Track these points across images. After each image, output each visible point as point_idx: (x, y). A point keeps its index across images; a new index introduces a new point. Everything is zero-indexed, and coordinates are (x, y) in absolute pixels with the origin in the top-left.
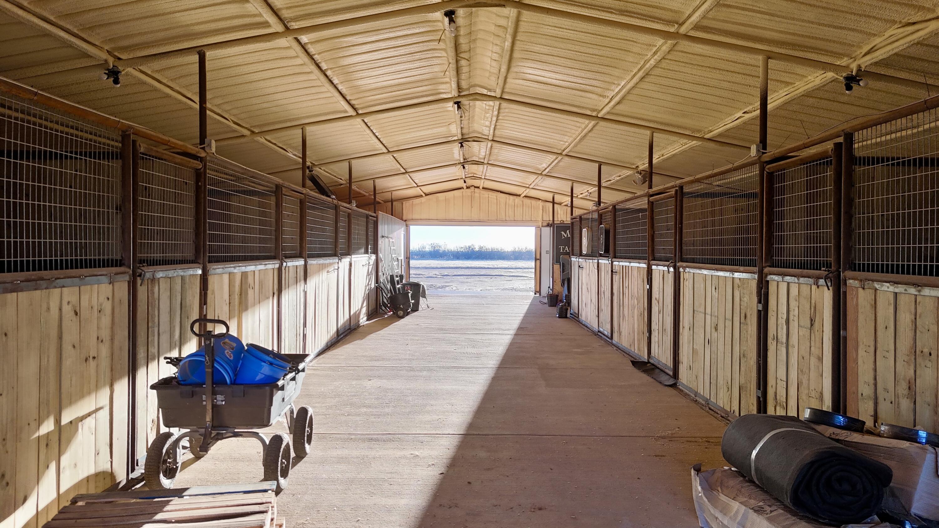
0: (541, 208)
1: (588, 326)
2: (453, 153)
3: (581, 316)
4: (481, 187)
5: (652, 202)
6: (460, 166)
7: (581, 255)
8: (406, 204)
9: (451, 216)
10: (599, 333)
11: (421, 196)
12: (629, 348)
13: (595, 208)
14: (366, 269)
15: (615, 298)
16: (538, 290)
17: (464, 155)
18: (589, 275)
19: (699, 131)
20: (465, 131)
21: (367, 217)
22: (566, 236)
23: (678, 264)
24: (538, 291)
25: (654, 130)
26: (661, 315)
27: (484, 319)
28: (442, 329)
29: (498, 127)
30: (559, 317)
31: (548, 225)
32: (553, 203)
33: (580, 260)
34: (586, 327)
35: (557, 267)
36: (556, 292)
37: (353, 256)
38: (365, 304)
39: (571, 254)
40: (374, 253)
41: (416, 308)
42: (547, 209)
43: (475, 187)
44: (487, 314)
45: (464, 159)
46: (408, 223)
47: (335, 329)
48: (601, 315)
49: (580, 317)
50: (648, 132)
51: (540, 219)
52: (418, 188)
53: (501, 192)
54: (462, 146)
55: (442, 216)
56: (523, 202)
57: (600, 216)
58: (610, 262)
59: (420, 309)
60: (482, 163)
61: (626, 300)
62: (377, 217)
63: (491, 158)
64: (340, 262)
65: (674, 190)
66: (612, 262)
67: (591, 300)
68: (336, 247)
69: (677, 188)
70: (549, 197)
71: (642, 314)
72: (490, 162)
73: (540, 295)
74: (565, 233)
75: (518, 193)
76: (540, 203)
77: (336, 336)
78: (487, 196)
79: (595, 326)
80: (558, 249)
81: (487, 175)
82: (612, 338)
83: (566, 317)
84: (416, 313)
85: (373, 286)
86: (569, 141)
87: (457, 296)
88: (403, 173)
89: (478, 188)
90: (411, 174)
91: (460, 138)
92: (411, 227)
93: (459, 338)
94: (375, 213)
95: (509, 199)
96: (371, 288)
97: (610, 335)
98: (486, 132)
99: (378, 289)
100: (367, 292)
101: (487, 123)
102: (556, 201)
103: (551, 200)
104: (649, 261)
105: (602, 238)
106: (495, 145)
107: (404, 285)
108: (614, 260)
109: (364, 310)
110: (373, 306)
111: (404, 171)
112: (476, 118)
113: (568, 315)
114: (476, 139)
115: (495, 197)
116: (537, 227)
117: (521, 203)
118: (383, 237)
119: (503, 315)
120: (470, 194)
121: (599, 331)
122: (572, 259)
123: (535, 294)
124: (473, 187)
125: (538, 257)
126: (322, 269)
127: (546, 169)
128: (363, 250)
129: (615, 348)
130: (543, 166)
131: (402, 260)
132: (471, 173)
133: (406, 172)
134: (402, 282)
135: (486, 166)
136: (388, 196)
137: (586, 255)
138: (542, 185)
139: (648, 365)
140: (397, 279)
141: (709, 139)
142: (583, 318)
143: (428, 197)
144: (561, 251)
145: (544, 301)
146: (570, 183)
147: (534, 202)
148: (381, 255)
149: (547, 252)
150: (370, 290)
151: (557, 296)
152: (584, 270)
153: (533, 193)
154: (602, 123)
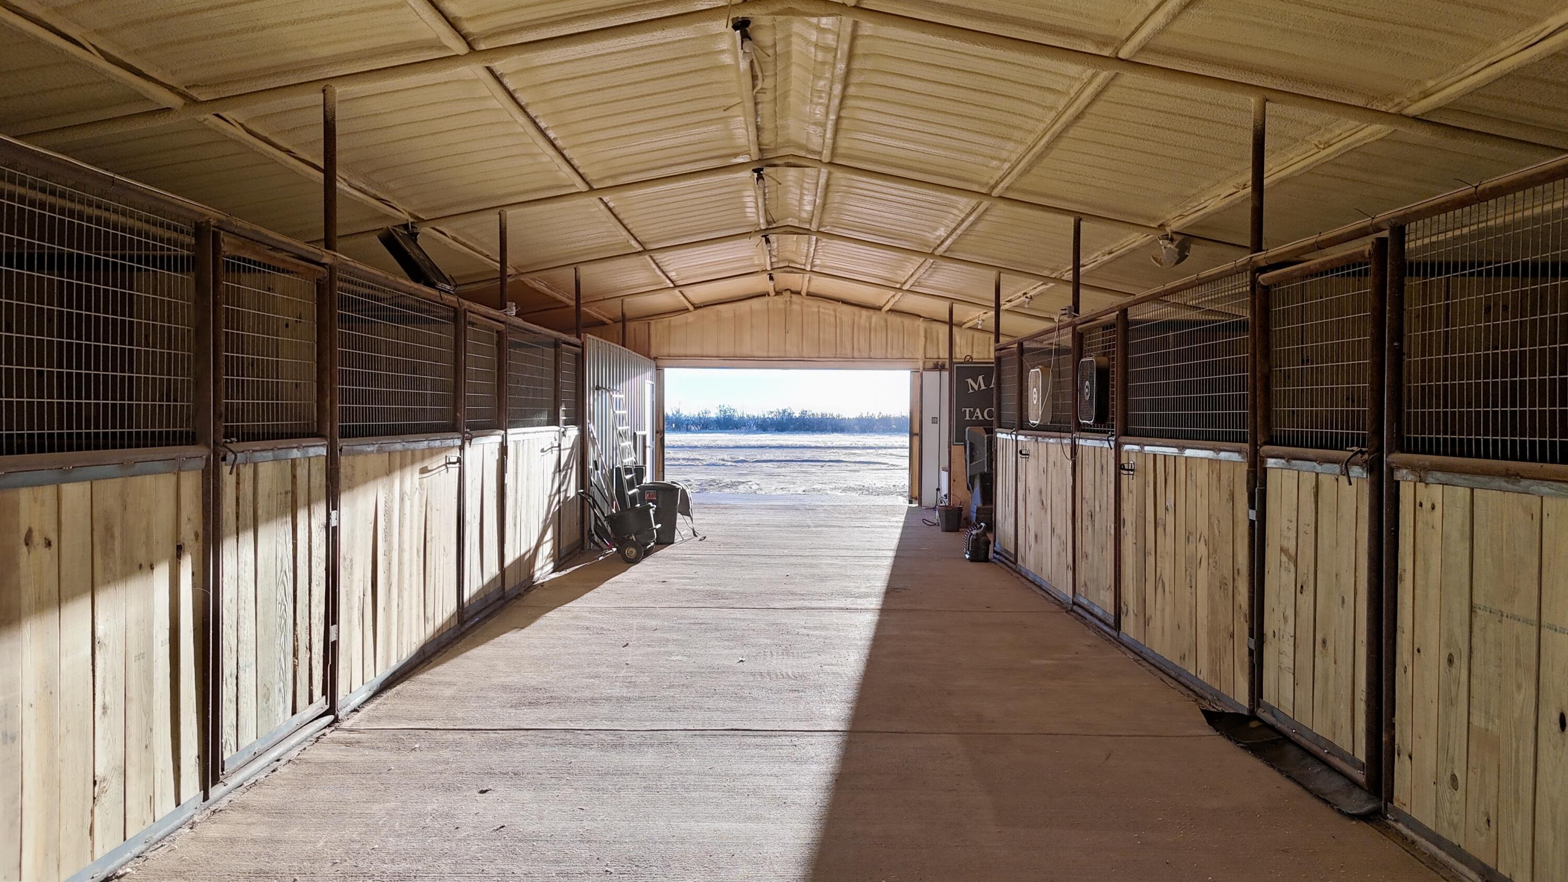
0: (922, 333)
1: (1044, 585)
2: (744, 206)
3: (1024, 560)
4: (804, 293)
5: (1267, 289)
6: (758, 239)
7: (1022, 425)
8: (657, 327)
9: (746, 350)
10: (1075, 608)
11: (687, 310)
12: (1177, 662)
13: (1066, 319)
14: (552, 458)
15: (1129, 531)
16: (916, 494)
17: (766, 211)
18: (1045, 471)
19: (1387, 97)
20: (767, 138)
21: (556, 344)
22: (976, 387)
23: (1390, 458)
24: (915, 496)
25: (1268, 95)
26: (1306, 599)
27: (812, 566)
28: (716, 595)
29: (845, 124)
30: (972, 560)
31: (939, 367)
32: (951, 323)
33: (1020, 438)
34: (1040, 587)
35: (958, 450)
36: (956, 502)
37: (510, 431)
38: (549, 535)
39: (995, 423)
40: (575, 424)
41: (666, 538)
42: (935, 335)
43: (793, 292)
44: (819, 552)
45: (768, 223)
46: (660, 363)
47: (451, 606)
48: (1082, 566)
49: (1020, 562)
50: (1253, 101)
51: (920, 355)
52: (676, 291)
53: (845, 302)
54: (760, 177)
55: (726, 349)
56: (886, 321)
57: (1079, 338)
58: (1112, 444)
59: (677, 538)
60: (808, 232)
61: (1166, 544)
62: (583, 347)
63: (827, 219)
64: (467, 445)
65: (1370, 239)
66: (1118, 447)
67: (1053, 530)
68: (456, 409)
69: (1386, 234)
70: (940, 308)
71: (1225, 586)
72: (822, 229)
73: (920, 503)
74: (976, 381)
75: (877, 304)
76: (921, 324)
77: (454, 622)
78: (816, 310)
79: (1066, 590)
80: (960, 415)
81: (817, 262)
82: (1117, 625)
83: (986, 560)
84: (667, 551)
85: (572, 493)
86: (1014, 157)
87: (758, 508)
88: (639, 253)
89: (799, 293)
90: (658, 256)
91: (755, 158)
92: (666, 370)
93: (753, 621)
94: (579, 337)
95: (860, 317)
96: (566, 498)
97: (1111, 621)
98: (815, 142)
99: (585, 498)
100: (555, 508)
101: (819, 111)
102: (956, 319)
103: (947, 318)
104: (1254, 445)
105: (1088, 389)
106: (838, 174)
107: (644, 490)
108: (1123, 439)
109: (547, 549)
110: (571, 534)
111: (641, 249)
112: (792, 100)
113: (991, 555)
114: (791, 161)
115: (832, 313)
116: (914, 371)
117: (882, 322)
118: (598, 388)
119: (850, 553)
120: (781, 306)
121: (1074, 603)
122: (999, 435)
123: (911, 502)
124: (788, 293)
125: (916, 429)
126: (402, 466)
127: (943, 242)
128: (544, 418)
129: (1131, 655)
130: (938, 233)
131: (644, 437)
132: (784, 261)
133: (645, 251)
134: (640, 481)
135: (814, 238)
136: (614, 308)
137: (1039, 428)
138: (930, 282)
139: (1254, 724)
140: (628, 477)
141: (1416, 119)
142: (1029, 561)
143: (699, 311)
144: (967, 418)
145: (930, 518)
146: (993, 274)
147: (908, 322)
148: (591, 427)
149: (935, 420)
150: (565, 504)
151: (960, 509)
152: (1032, 462)
153: (910, 302)
154: (1129, 78)
